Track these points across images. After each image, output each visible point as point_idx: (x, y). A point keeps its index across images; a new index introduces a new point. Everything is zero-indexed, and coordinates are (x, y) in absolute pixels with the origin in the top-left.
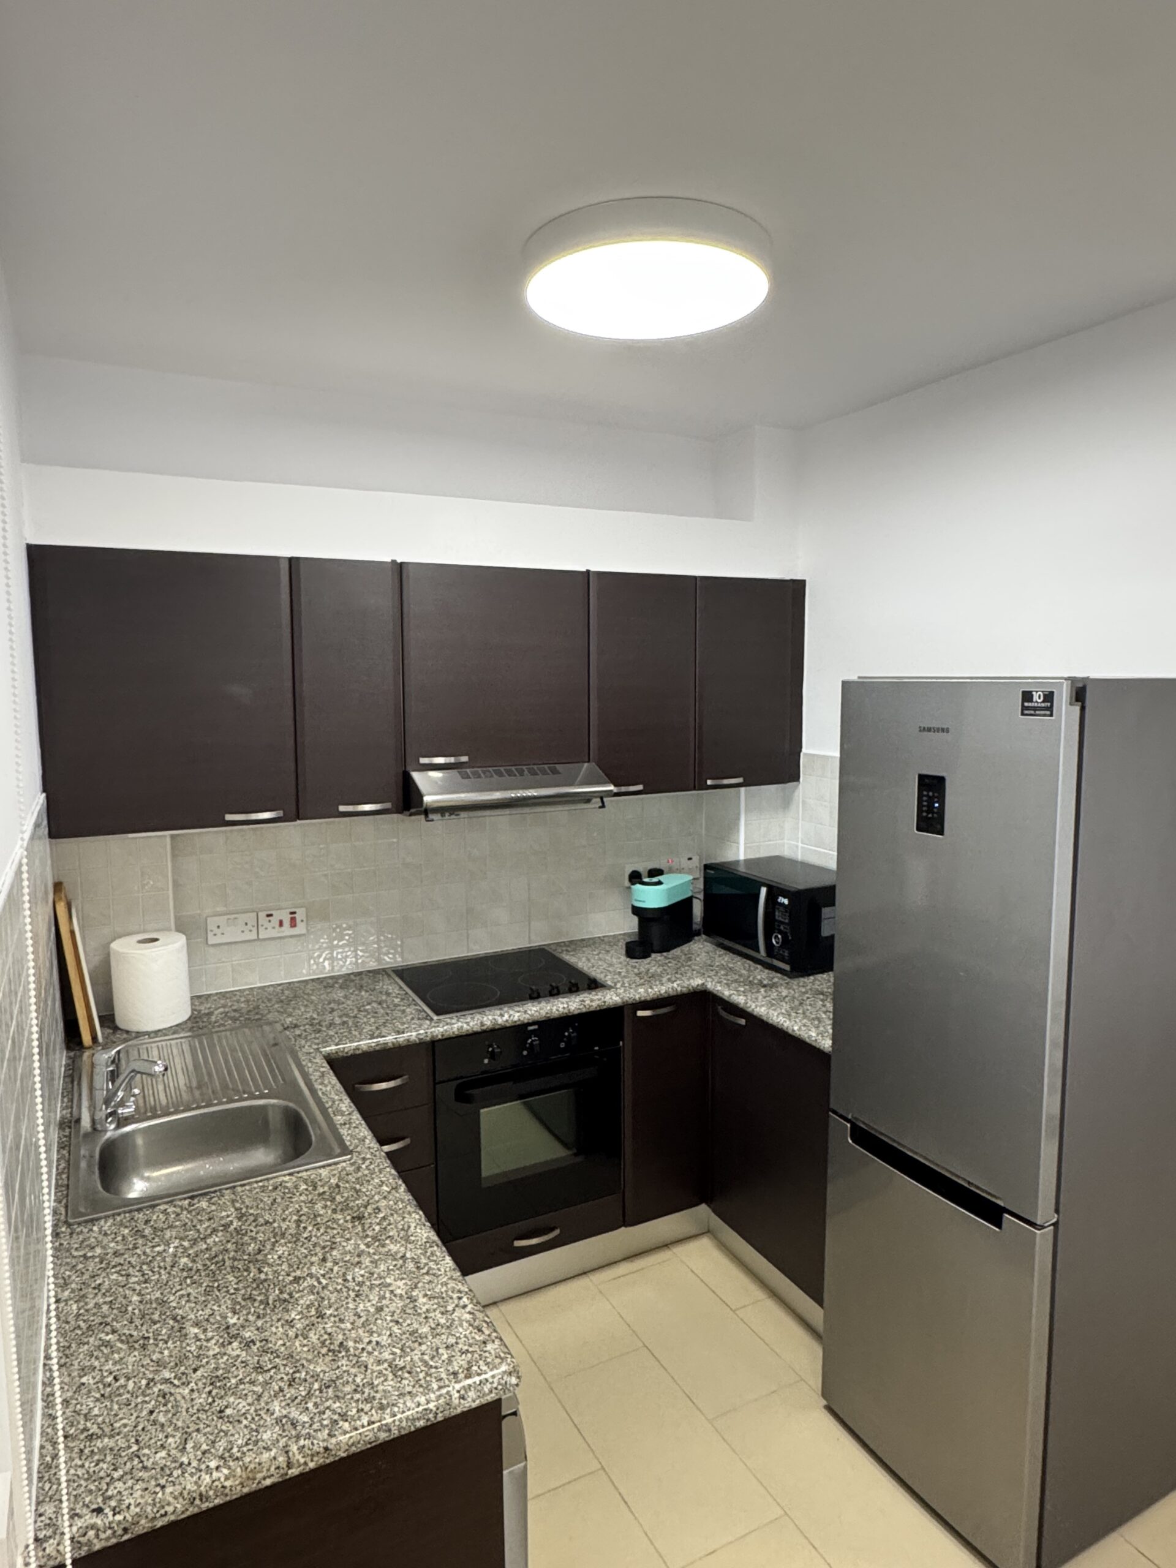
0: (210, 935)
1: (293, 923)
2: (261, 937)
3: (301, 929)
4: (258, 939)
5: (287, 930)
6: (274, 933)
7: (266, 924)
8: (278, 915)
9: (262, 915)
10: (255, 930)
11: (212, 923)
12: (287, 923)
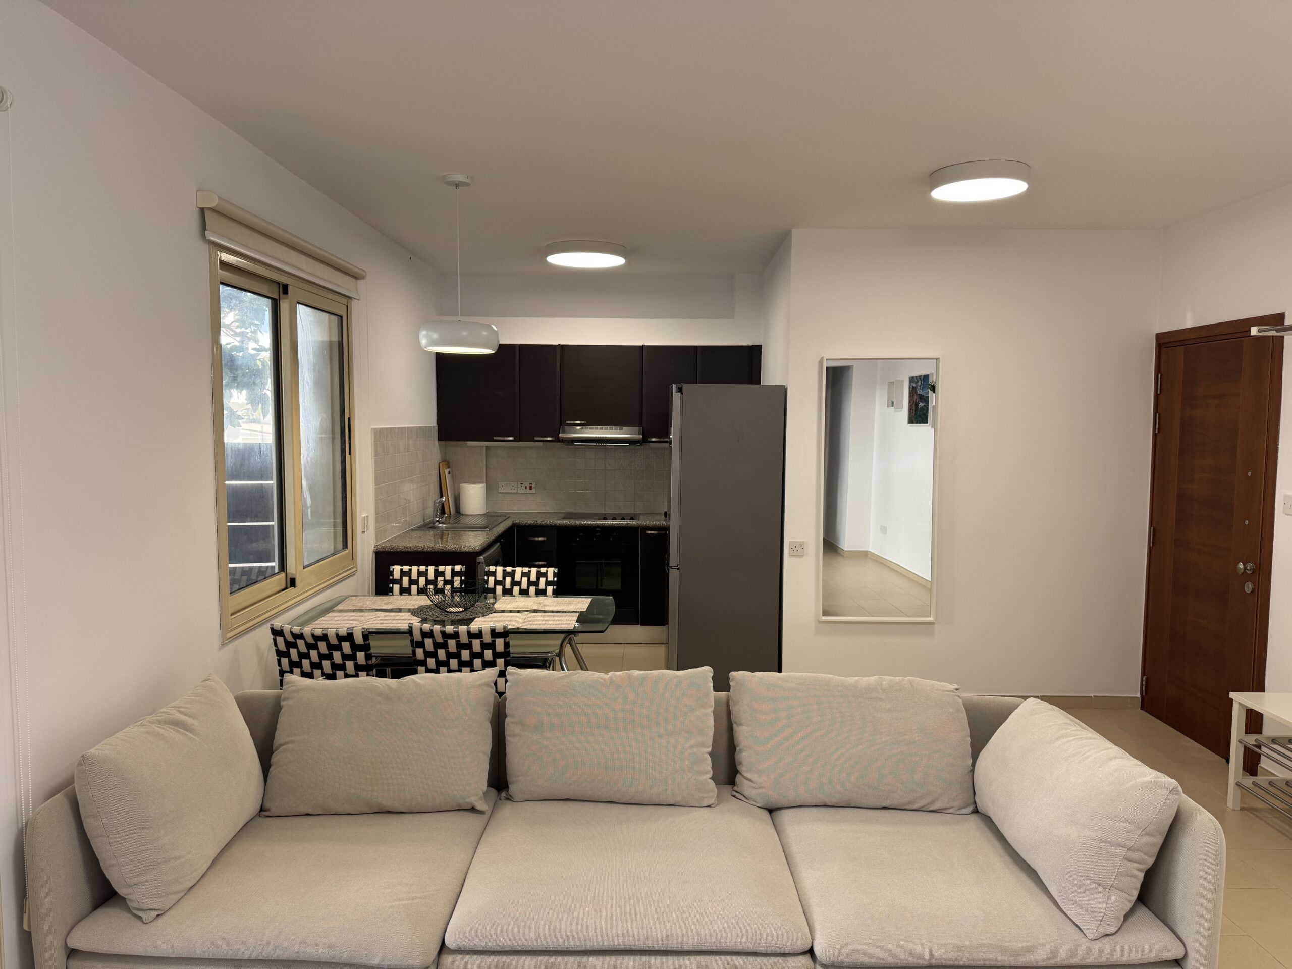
0: (499, 488)
1: (531, 488)
2: (518, 492)
3: (533, 491)
4: (517, 493)
5: (528, 491)
6: (524, 491)
7: (521, 488)
8: (525, 484)
9: (519, 483)
10: (516, 489)
11: (500, 484)
12: (528, 488)
